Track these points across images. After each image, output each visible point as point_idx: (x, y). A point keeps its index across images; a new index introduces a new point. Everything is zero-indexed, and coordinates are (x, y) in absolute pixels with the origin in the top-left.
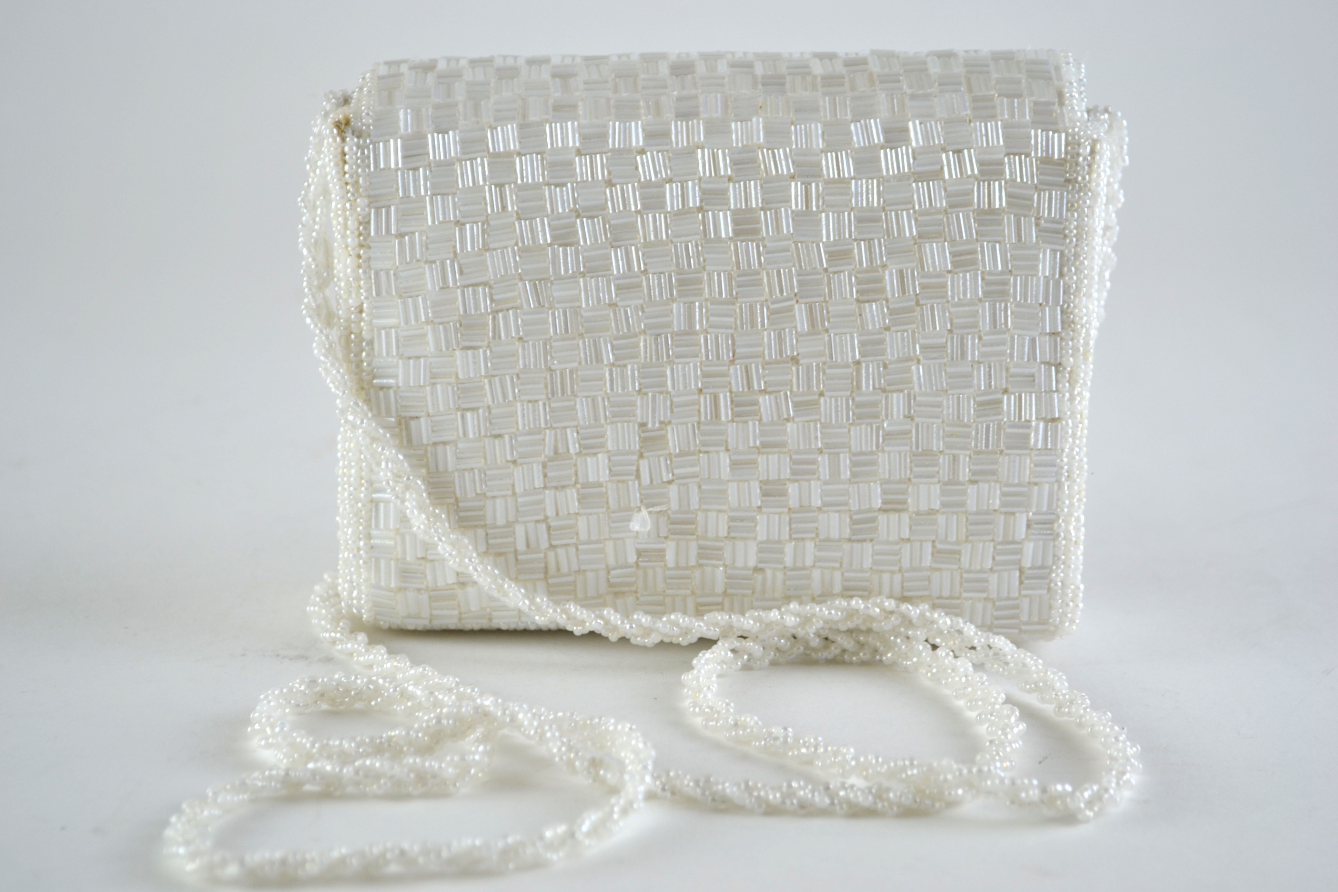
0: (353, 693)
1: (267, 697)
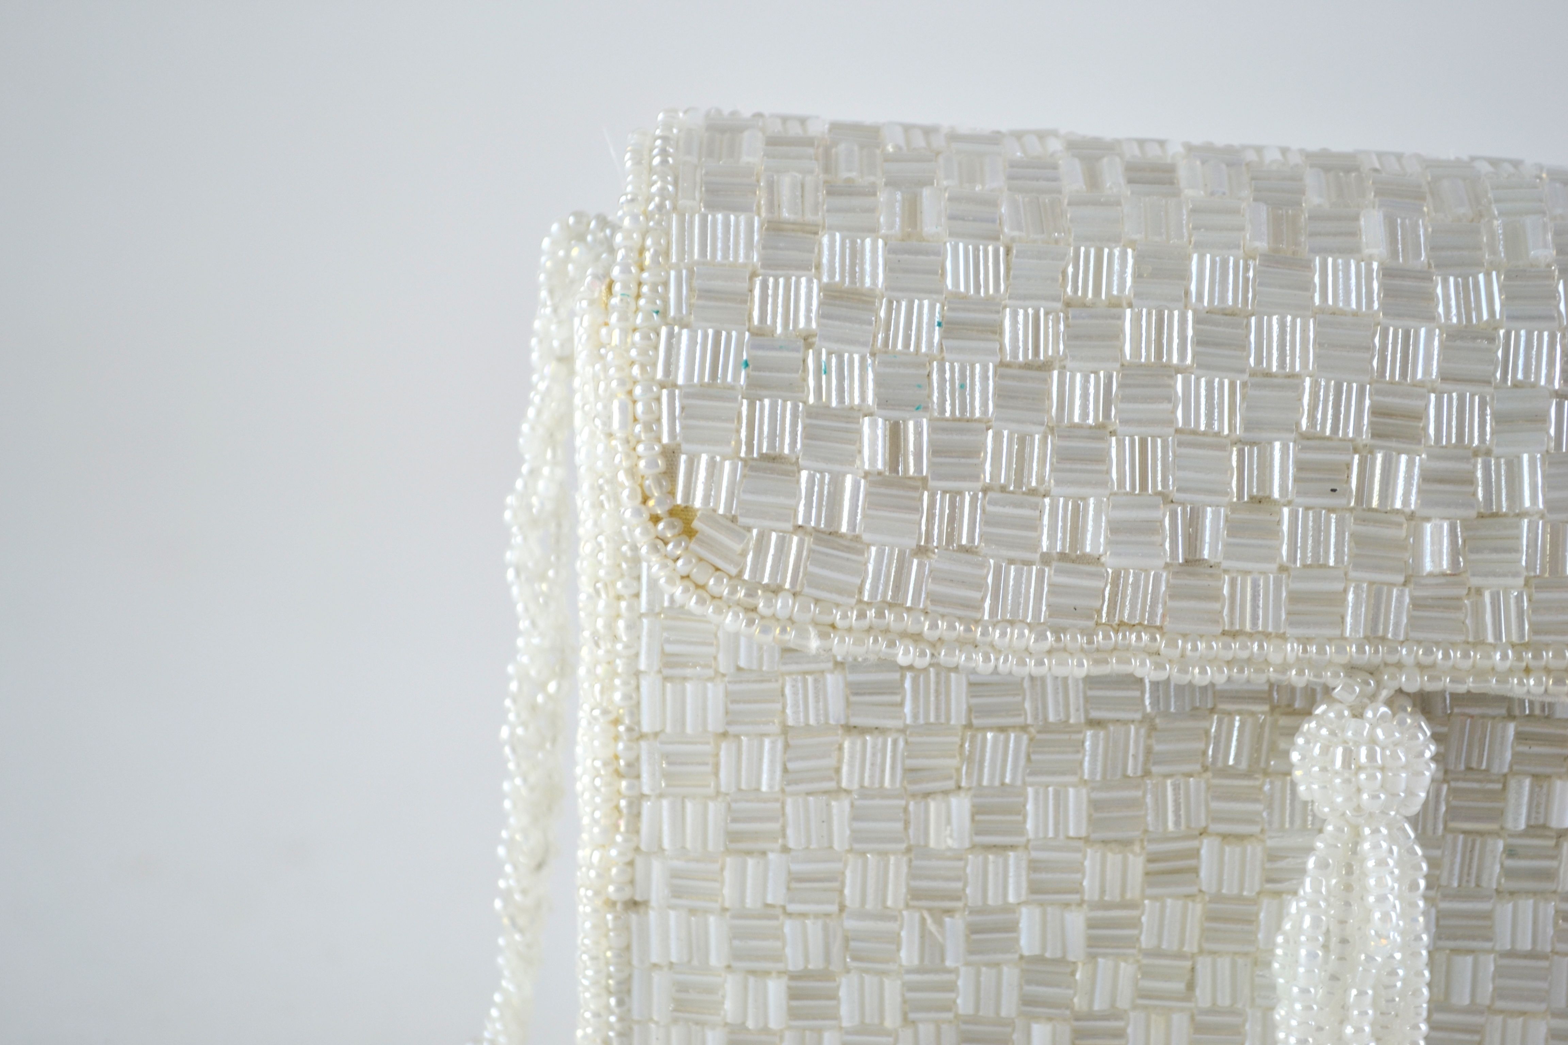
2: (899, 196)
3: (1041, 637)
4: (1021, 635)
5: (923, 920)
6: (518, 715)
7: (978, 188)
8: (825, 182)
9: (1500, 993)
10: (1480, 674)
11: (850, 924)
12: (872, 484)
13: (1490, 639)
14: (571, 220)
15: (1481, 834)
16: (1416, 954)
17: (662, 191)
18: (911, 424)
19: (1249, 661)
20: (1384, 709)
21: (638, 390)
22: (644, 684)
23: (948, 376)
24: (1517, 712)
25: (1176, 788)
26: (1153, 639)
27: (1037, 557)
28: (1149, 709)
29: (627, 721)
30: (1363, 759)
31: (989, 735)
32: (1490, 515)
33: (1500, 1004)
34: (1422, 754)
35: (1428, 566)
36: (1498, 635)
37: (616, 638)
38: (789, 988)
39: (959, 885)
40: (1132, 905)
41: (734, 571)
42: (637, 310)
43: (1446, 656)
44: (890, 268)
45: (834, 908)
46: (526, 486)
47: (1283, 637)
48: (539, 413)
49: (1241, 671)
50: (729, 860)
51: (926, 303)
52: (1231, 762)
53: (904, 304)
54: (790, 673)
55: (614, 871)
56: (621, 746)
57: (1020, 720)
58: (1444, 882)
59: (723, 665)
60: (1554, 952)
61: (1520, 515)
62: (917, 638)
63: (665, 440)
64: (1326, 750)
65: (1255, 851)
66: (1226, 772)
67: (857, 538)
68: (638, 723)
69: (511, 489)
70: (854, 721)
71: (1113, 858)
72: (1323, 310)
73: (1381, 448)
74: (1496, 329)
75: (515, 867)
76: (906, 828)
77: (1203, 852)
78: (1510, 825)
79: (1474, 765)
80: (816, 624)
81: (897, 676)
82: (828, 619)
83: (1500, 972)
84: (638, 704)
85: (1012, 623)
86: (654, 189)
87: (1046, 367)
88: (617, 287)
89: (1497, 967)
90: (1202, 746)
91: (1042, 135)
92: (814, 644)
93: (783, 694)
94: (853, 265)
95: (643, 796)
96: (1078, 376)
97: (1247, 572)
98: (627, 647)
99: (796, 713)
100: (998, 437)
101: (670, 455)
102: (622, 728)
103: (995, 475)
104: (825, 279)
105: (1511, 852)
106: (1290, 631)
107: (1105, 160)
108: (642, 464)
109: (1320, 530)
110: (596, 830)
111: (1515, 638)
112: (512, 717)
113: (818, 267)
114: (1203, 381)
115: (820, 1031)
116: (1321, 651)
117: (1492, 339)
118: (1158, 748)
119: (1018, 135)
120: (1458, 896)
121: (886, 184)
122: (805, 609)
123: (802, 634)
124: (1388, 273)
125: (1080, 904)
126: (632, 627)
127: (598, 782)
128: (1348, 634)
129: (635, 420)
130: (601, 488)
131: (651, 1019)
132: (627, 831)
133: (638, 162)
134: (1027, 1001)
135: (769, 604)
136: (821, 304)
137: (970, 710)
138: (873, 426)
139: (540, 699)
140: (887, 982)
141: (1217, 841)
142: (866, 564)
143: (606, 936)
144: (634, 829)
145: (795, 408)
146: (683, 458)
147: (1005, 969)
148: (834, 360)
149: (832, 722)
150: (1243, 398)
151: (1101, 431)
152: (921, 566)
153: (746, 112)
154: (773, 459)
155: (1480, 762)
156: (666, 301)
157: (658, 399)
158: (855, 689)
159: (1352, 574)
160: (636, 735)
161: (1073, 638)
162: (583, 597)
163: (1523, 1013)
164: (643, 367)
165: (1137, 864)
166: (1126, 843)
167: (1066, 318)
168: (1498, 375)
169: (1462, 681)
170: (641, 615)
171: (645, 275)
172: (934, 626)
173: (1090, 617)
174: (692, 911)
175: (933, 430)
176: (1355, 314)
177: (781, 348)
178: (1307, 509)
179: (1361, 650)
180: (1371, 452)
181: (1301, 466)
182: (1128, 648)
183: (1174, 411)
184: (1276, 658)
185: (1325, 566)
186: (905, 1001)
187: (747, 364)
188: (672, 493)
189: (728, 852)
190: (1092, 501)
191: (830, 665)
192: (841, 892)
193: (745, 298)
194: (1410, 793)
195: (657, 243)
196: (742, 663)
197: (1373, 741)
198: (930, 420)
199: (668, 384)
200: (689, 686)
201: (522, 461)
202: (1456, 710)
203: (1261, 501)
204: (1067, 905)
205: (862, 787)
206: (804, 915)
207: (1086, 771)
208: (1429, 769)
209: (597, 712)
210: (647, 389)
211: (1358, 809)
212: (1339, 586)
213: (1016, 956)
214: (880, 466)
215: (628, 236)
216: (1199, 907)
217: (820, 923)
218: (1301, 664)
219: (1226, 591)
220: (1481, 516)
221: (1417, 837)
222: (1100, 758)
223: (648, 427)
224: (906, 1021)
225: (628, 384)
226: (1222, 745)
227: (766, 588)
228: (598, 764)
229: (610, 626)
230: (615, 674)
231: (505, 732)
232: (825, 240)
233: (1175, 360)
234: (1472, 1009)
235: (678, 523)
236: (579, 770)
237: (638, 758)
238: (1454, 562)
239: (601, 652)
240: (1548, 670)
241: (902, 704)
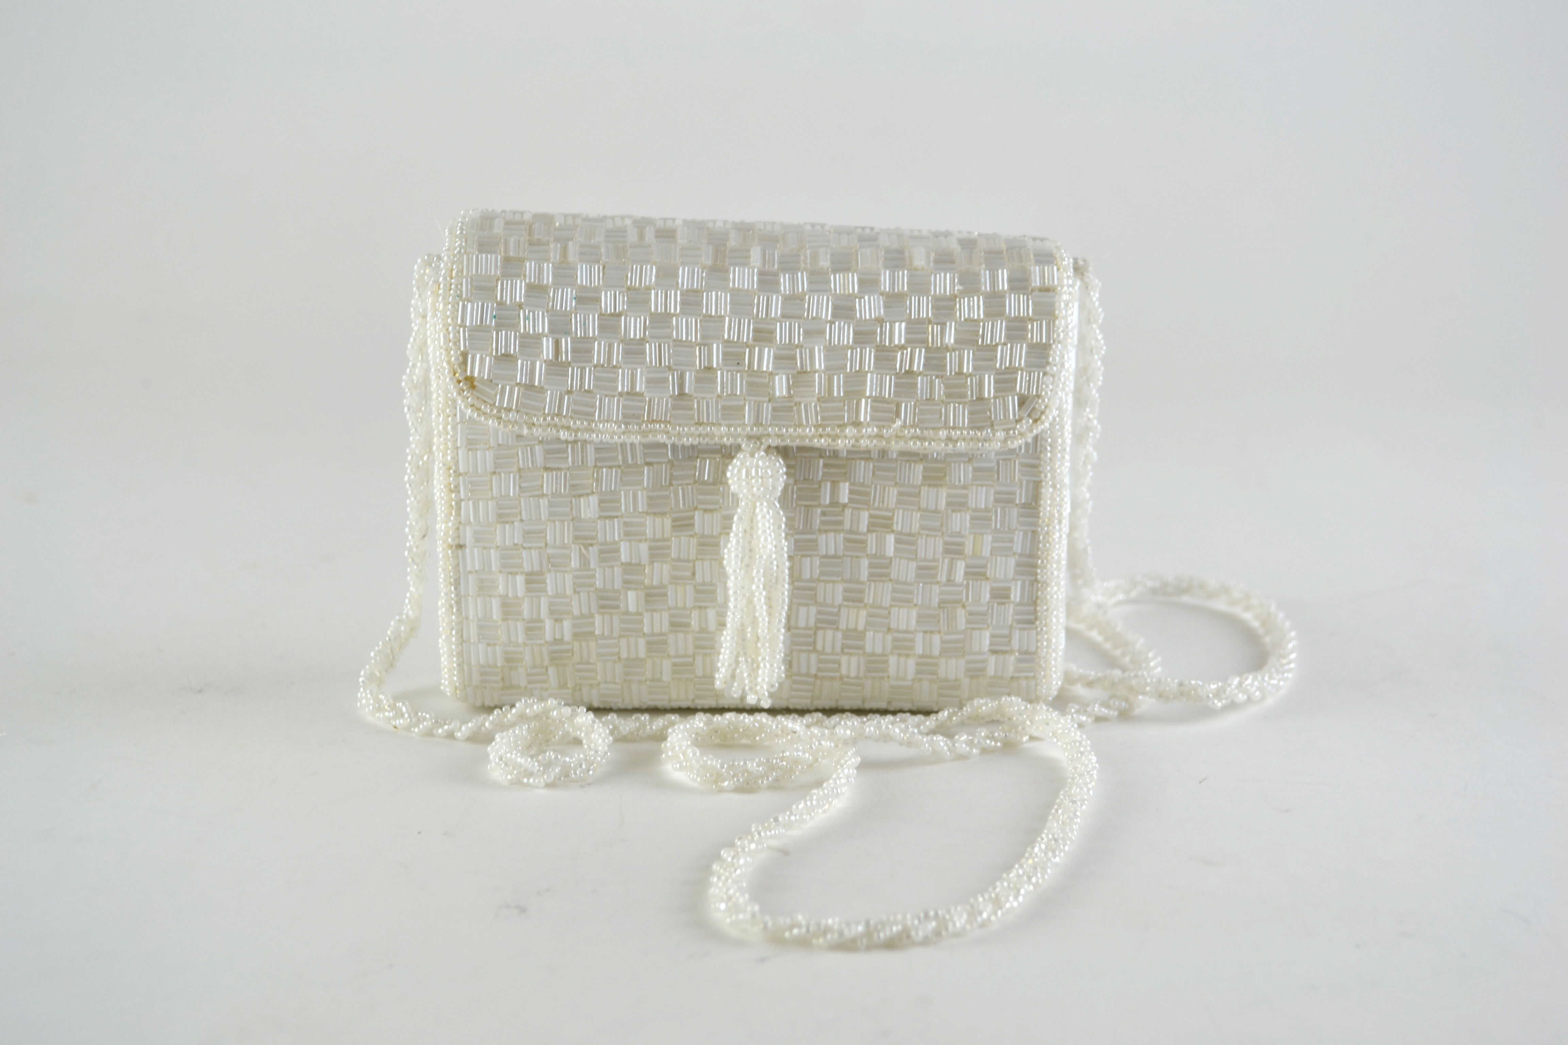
2: (559, 245)
3: (620, 427)
4: (611, 426)
5: (580, 549)
6: (411, 470)
7: (592, 241)
8: (529, 240)
9: (822, 573)
10: (803, 438)
11: (550, 551)
12: (547, 365)
13: (804, 423)
14: (426, 257)
15: (811, 506)
16: (782, 556)
17: (460, 245)
18: (563, 340)
19: (707, 435)
20: (762, 453)
21: (450, 328)
22: (460, 452)
23: (578, 320)
24: (823, 455)
25: (683, 490)
26: (666, 426)
27: (617, 393)
28: (670, 457)
29: (454, 468)
30: (753, 474)
31: (604, 470)
32: (803, 372)
33: (822, 578)
34: (778, 471)
35: (777, 393)
36: (807, 421)
37: (447, 433)
38: (526, 579)
39: (595, 533)
40: (668, 540)
41: (492, 403)
42: (450, 295)
43: (787, 430)
44: (554, 276)
45: (543, 545)
46: (411, 371)
47: (720, 425)
48: (415, 340)
49: (704, 439)
50: (498, 526)
51: (569, 290)
52: (706, 478)
53: (560, 291)
54: (520, 446)
55: (451, 532)
56: (451, 479)
57: (616, 463)
58: (796, 526)
59: (492, 443)
60: (844, 555)
61: (815, 372)
62: (568, 428)
63: (462, 349)
64: (739, 471)
65: (717, 516)
66: (704, 483)
67: (542, 388)
68: (459, 469)
69: (405, 373)
70: (548, 465)
71: (658, 520)
72: (733, 289)
73: (757, 346)
74: (805, 296)
75: (413, 537)
76: (572, 510)
77: (696, 517)
78: (822, 502)
79: (807, 477)
80: (526, 423)
81: (564, 446)
82: (530, 421)
83: (822, 565)
84: (458, 461)
85: (607, 421)
86: (457, 244)
87: (619, 315)
88: (442, 286)
89: (820, 562)
90: (693, 472)
91: (623, 218)
92: (525, 431)
93: (518, 455)
94: (539, 274)
95: (462, 500)
96: (633, 319)
97: (703, 398)
98: (452, 437)
99: (523, 462)
100: (599, 344)
101: (465, 355)
102: (451, 471)
103: (599, 360)
104: (527, 281)
105: (824, 514)
106: (723, 422)
107: (648, 228)
108: (453, 359)
109: (733, 381)
110: (443, 515)
111: (814, 422)
112: (409, 471)
113: (525, 276)
114: (684, 320)
115: (539, 597)
116: (736, 430)
117: (803, 300)
118: (675, 473)
119: (613, 218)
120: (803, 533)
121: (554, 240)
122: (521, 417)
123: (521, 427)
124: (761, 274)
125: (646, 540)
126: (454, 428)
127: (442, 495)
128: (746, 422)
129: (450, 341)
130: (439, 370)
131: (469, 595)
132: (456, 515)
133: (451, 233)
134: (626, 582)
135: (507, 415)
136: (526, 291)
137: (596, 459)
138: (548, 341)
139: (421, 463)
140: (566, 575)
141: (702, 512)
142: (546, 398)
143: (449, 560)
144: (458, 513)
145: (515, 335)
146: (470, 356)
147: (616, 569)
148: (531, 314)
149: (539, 466)
150: (701, 326)
151: (643, 341)
152: (569, 398)
153: (498, 210)
154: (507, 356)
155: (809, 476)
156: (461, 291)
157: (459, 332)
158: (548, 452)
159: (747, 398)
160: (457, 474)
161: (633, 427)
162: (433, 416)
163: (833, 582)
164: (452, 319)
165: (668, 522)
166: (663, 514)
167: (627, 295)
168: (806, 314)
169: (795, 441)
170: (457, 424)
171: (453, 281)
172: (575, 423)
173: (639, 418)
174: (484, 548)
175: (572, 342)
176: (747, 291)
177: (509, 310)
178: (728, 372)
179: (752, 429)
180: (754, 348)
181: (724, 354)
182: (656, 430)
183: (672, 333)
184: (717, 433)
185: (736, 395)
186: (574, 584)
187: (495, 317)
188: (466, 371)
189: (498, 522)
190: (639, 370)
191: (537, 442)
192: (546, 537)
193: (493, 289)
194: (774, 488)
195: (458, 267)
196: (500, 442)
197: (757, 466)
198: (571, 339)
199: (463, 325)
200: (478, 452)
201: (409, 361)
202: (798, 455)
203: (709, 369)
204: (640, 541)
205: (552, 493)
206: (530, 548)
207: (645, 484)
208: (783, 477)
209: (441, 465)
210: (454, 328)
211: (753, 495)
212: (742, 403)
213: (620, 563)
214: (551, 357)
215: (446, 264)
216: (695, 540)
217: (537, 551)
218: (729, 435)
219: (696, 406)
220: (799, 373)
221: (780, 507)
222: (651, 478)
223: (455, 344)
224: (575, 592)
225: (446, 326)
226: (702, 472)
227: (505, 409)
228: (442, 487)
229: (445, 428)
230: (447, 448)
231: (406, 478)
232: (528, 265)
233: (672, 311)
234: (811, 580)
235: (469, 383)
236: (435, 491)
237: (459, 484)
238: (789, 392)
239: (442, 439)
240: (829, 436)
241: (567, 458)
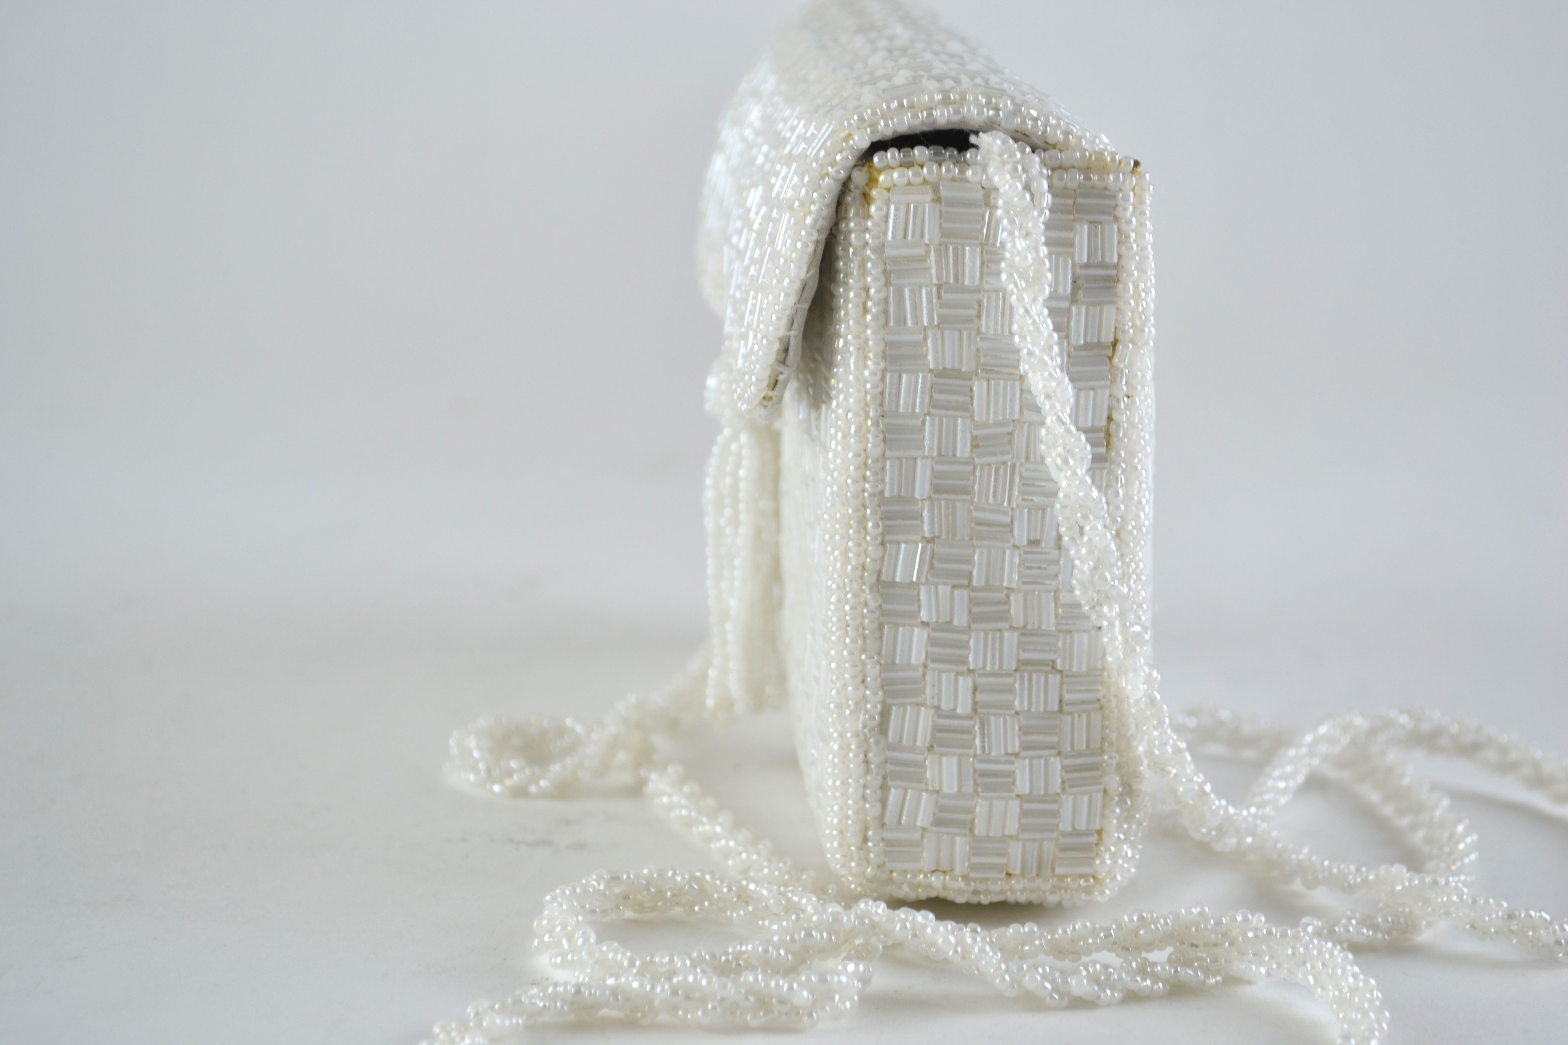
0: (669, 894)
1: (554, 899)
